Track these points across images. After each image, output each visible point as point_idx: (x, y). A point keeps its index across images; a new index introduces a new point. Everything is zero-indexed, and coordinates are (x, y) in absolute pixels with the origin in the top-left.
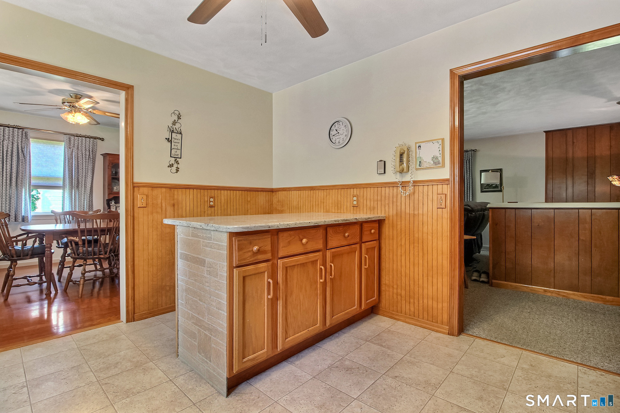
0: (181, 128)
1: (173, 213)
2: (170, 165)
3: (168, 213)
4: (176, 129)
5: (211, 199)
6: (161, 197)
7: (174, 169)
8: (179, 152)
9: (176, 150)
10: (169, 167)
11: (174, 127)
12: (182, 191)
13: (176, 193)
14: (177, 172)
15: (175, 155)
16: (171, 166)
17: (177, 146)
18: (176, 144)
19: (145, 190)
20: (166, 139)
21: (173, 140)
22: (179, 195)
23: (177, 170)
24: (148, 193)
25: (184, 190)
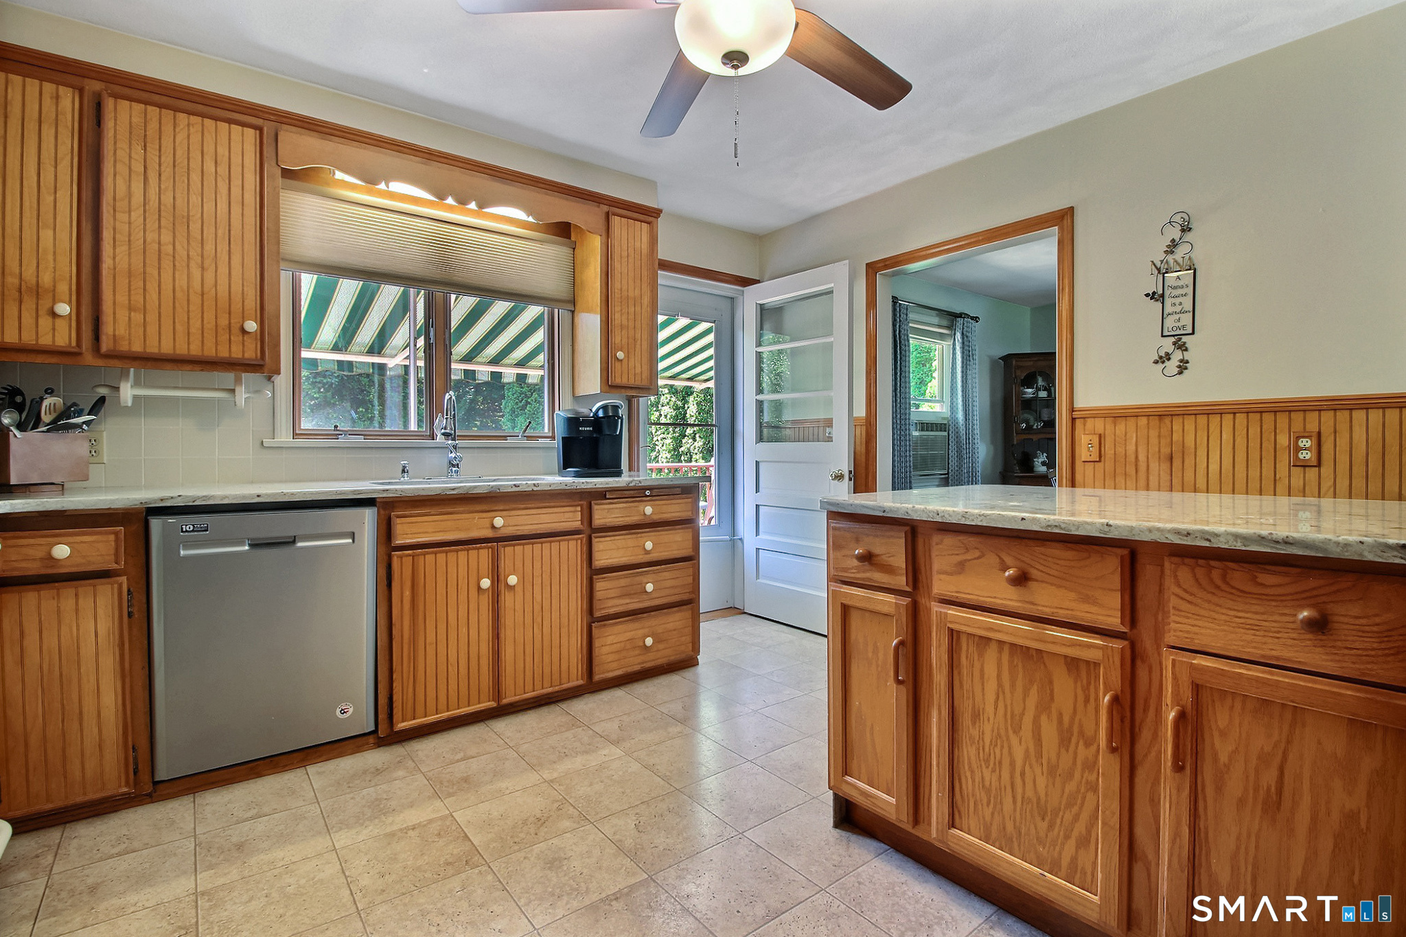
0: (1193, 256)
1: (1169, 478)
2: (1161, 357)
3: (1153, 480)
4: (1176, 261)
5: (1304, 440)
6: (1134, 439)
7: (1172, 365)
8: (1186, 319)
9: (1177, 317)
10: (1156, 362)
11: (1170, 258)
12: (1196, 422)
13: (1177, 427)
14: (1180, 373)
15: (1175, 328)
16: (1164, 359)
17: (1181, 304)
18: (1177, 301)
19: (1099, 425)
20: (1147, 295)
21: (1167, 293)
22: (1187, 431)
23: (1183, 367)
24: (1105, 429)
25: (1202, 420)
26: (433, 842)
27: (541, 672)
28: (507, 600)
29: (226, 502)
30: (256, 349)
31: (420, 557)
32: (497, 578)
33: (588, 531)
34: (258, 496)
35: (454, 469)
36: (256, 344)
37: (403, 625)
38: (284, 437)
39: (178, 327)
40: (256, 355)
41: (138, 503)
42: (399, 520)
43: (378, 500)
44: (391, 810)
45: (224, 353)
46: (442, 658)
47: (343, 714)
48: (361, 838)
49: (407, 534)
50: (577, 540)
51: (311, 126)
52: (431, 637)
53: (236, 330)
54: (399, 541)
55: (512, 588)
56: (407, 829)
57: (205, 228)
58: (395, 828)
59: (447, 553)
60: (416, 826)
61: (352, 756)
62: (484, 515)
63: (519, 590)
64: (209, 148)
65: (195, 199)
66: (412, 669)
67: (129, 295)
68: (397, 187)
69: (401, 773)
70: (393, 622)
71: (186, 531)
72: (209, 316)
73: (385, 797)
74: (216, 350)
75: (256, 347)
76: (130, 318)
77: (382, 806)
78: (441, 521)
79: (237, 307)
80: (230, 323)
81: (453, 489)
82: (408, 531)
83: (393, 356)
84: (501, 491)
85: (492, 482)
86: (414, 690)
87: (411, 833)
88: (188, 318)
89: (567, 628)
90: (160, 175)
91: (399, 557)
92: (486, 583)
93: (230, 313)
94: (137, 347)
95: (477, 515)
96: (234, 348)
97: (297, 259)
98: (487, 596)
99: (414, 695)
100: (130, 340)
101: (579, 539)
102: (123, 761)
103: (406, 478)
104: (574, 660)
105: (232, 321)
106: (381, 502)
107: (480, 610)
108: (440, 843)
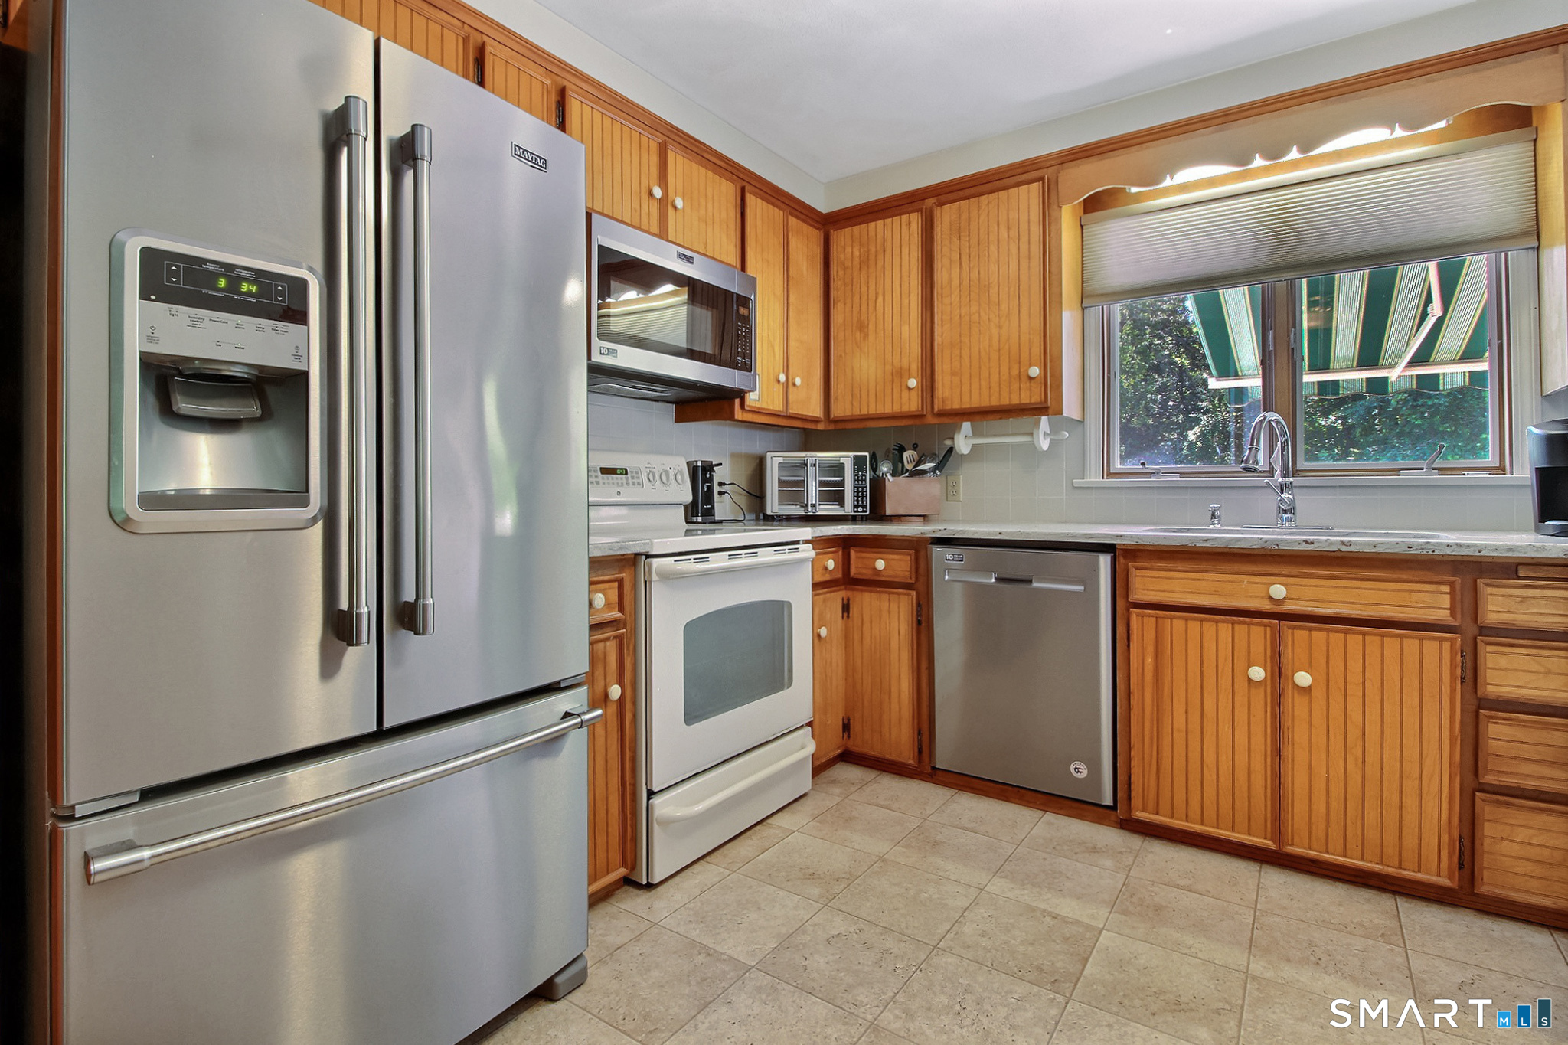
26: (1054, 941)
27: (1360, 833)
28: (1297, 709)
29: (976, 537)
30: (1041, 393)
31: (1166, 620)
32: (1279, 673)
33: (1471, 630)
34: (1000, 533)
35: (1285, 516)
36: (1041, 387)
37: (1144, 698)
38: (1094, 477)
39: (983, 383)
40: (1041, 397)
41: (920, 533)
42: (1139, 573)
43: (1117, 547)
44: (1059, 889)
45: (1015, 401)
46: (1195, 755)
47: (1077, 772)
48: (1010, 895)
49: (1148, 590)
50: (1441, 641)
51: (1090, 153)
52: (1179, 721)
53: (1024, 378)
54: (1138, 596)
55: (1306, 691)
56: (1049, 914)
57: (1001, 291)
58: (1042, 906)
59: (1202, 621)
60: (1059, 918)
61: (1090, 823)
62: (1258, 579)
63: (1319, 694)
64: (1003, 218)
65: (993, 268)
66: (1155, 753)
67: (951, 363)
68: (1185, 176)
69: (1108, 863)
70: (1132, 690)
71: (949, 560)
72: (1005, 369)
73: (1069, 875)
74: (1010, 398)
75: (1041, 390)
76: (951, 382)
77: (1057, 881)
78: (1194, 579)
79: (1025, 356)
80: (1020, 372)
81: (1206, 541)
82: (1149, 585)
83: (1393, 366)
84: (1281, 548)
85: (1344, 536)
86: (1158, 778)
87: (1048, 919)
88: (990, 374)
89: (1417, 782)
90: (969, 257)
91: (1138, 615)
92: (1257, 673)
93: (1020, 363)
94: (956, 406)
95: (1246, 578)
96: (1023, 395)
97: (1101, 292)
98: (1263, 693)
99: (1158, 786)
100: (952, 400)
101: (1447, 639)
102: (912, 742)
103: (1216, 525)
104: (1431, 841)
105: (1022, 370)
106: (1121, 549)
107: (1252, 709)
108: (1057, 946)
